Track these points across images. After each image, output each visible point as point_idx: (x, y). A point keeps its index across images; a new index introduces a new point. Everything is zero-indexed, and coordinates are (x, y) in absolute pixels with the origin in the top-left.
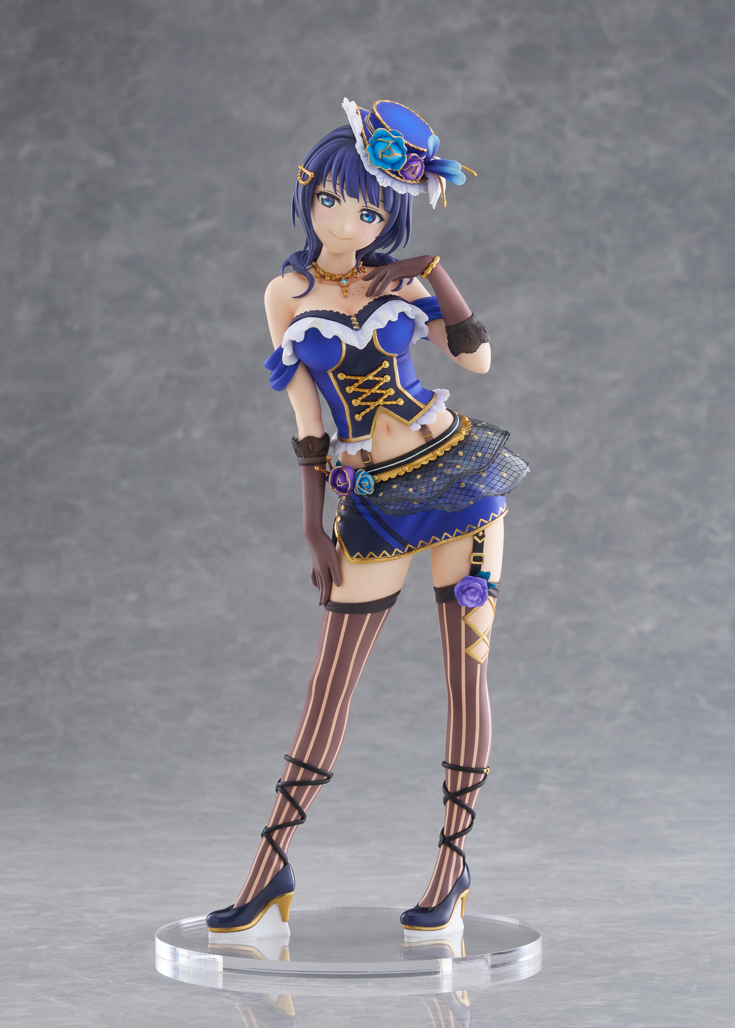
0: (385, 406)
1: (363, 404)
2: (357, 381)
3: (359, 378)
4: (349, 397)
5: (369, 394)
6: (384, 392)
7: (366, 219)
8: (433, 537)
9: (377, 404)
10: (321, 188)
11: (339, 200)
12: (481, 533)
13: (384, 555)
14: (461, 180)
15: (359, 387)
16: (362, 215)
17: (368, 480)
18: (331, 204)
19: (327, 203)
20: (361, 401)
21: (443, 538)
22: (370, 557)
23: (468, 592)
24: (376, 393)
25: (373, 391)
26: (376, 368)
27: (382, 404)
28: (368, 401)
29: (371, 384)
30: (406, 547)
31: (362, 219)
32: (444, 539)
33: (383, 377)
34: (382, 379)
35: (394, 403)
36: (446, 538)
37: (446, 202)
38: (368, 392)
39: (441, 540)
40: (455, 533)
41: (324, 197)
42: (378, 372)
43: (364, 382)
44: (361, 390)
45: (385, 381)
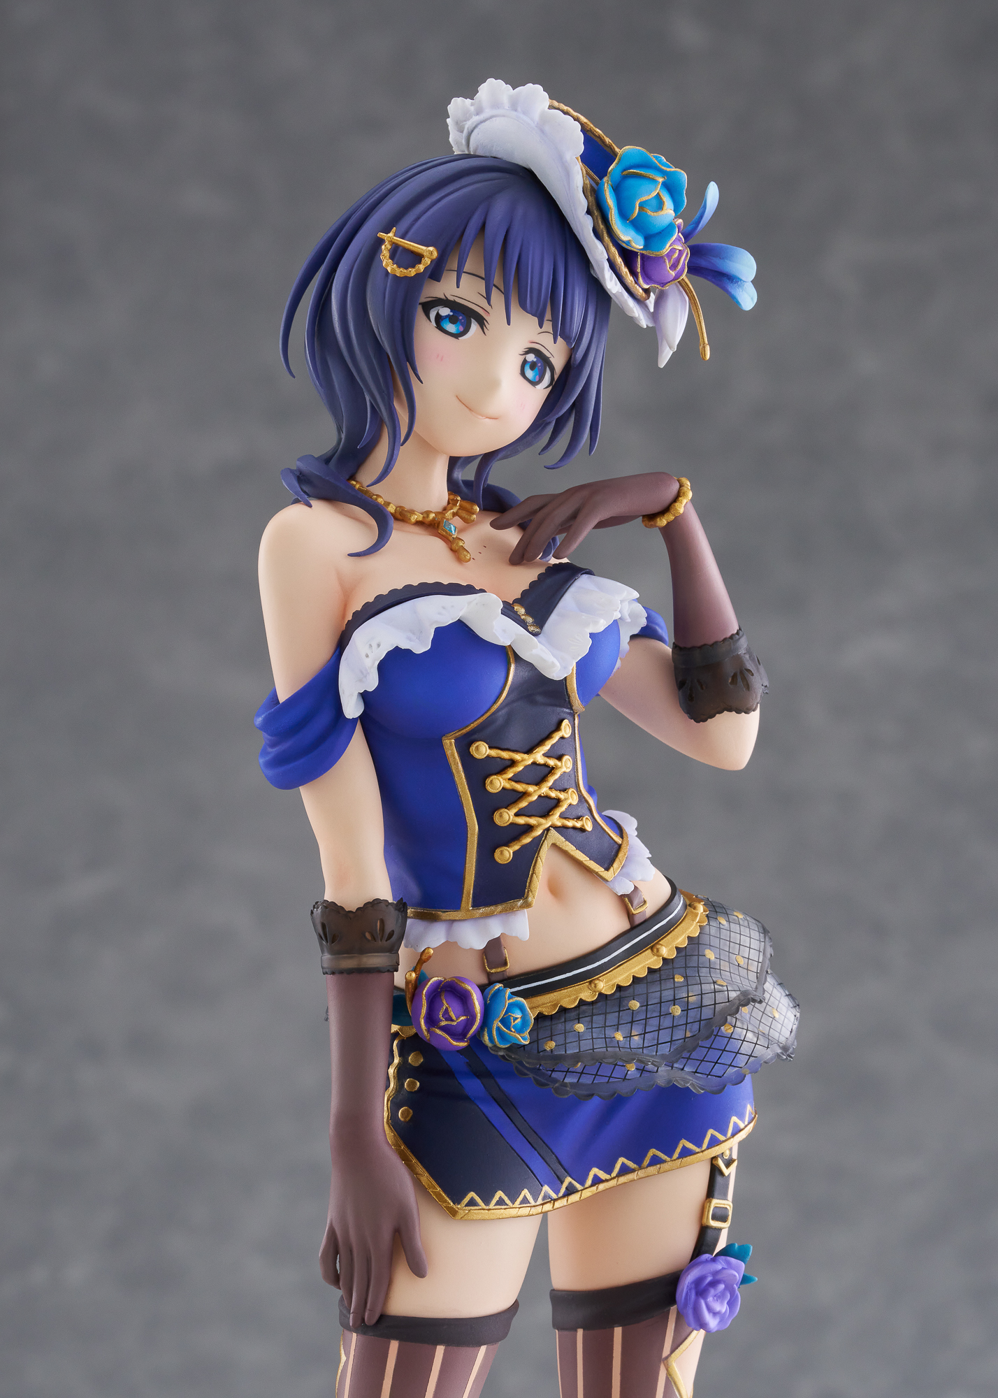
0: (562, 830)
1: (521, 820)
2: (513, 763)
3: (518, 757)
4: (488, 805)
5: (535, 798)
6: (562, 796)
7: (530, 374)
8: (621, 1160)
9: (550, 824)
10: (447, 288)
11: (481, 322)
12: (728, 1153)
13: (525, 1201)
14: (748, 298)
15: (515, 779)
16: (525, 362)
17: (522, 1008)
18: (462, 329)
19: (451, 328)
20: (517, 815)
21: (646, 1161)
22: (498, 1203)
23: (712, 1291)
24: (547, 797)
25: (544, 790)
26: (549, 737)
27: (559, 824)
28: (529, 816)
29: (540, 774)
30: (562, 1182)
31: (523, 374)
32: (650, 1165)
33: (560, 758)
34: (559, 763)
35: (578, 824)
36: (656, 1161)
37: (708, 348)
38: (535, 792)
39: (641, 1168)
40: (678, 1150)
41: (445, 311)
42: (553, 746)
43: (526, 767)
44: (520, 787)
45: (564, 769)
